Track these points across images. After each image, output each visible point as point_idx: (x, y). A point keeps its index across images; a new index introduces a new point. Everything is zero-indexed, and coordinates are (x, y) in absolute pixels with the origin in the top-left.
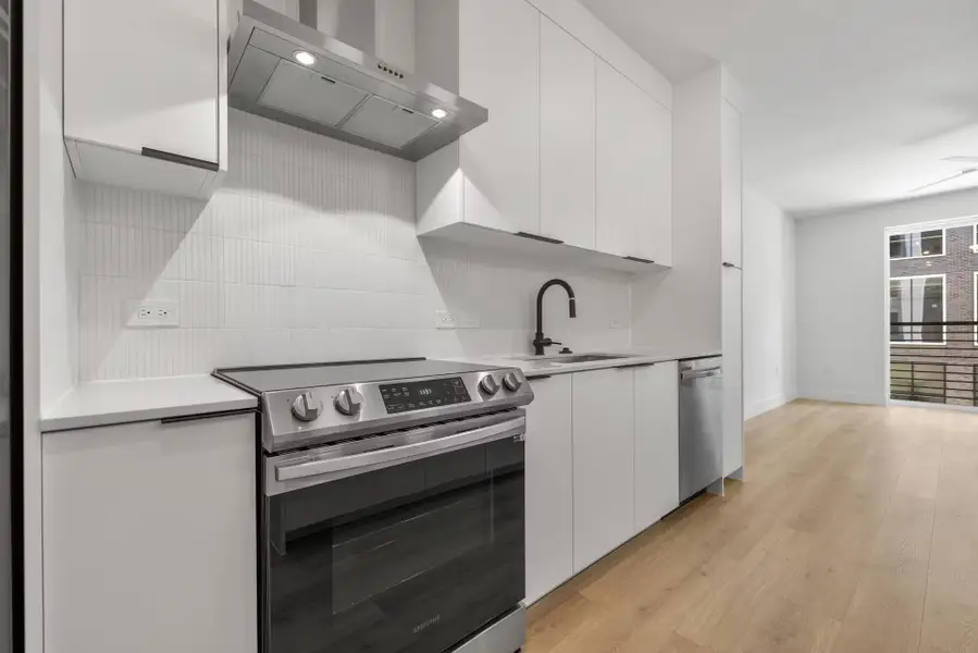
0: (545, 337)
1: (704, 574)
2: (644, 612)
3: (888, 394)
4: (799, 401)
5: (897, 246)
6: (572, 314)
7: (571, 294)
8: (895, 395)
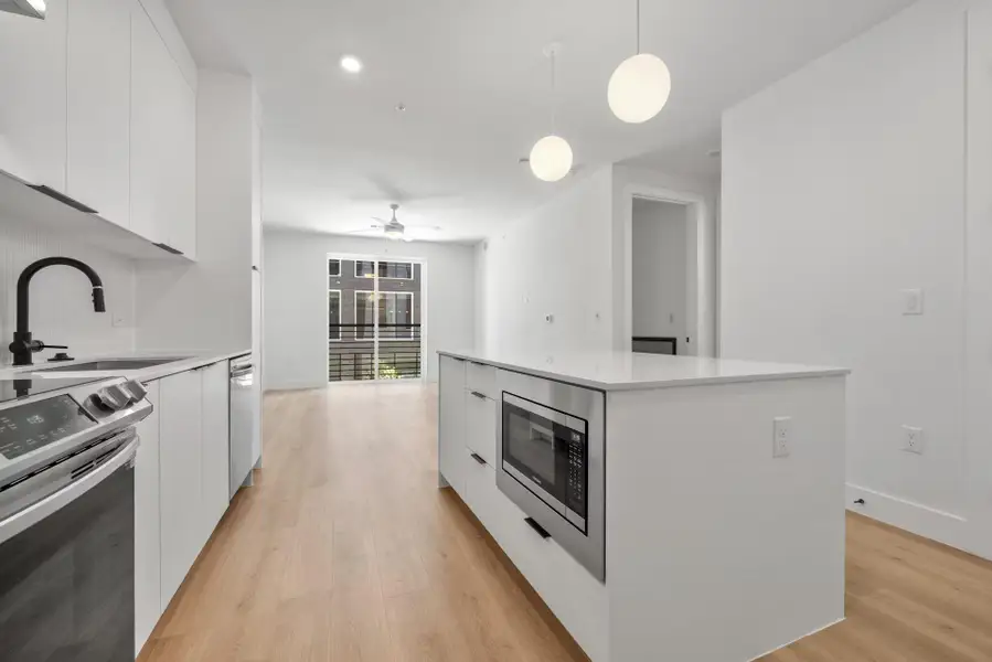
0: (34, 338)
1: (275, 549)
2: (243, 606)
3: (328, 378)
4: (268, 393)
5: (334, 267)
6: (99, 305)
7: (95, 280)
8: (332, 378)
